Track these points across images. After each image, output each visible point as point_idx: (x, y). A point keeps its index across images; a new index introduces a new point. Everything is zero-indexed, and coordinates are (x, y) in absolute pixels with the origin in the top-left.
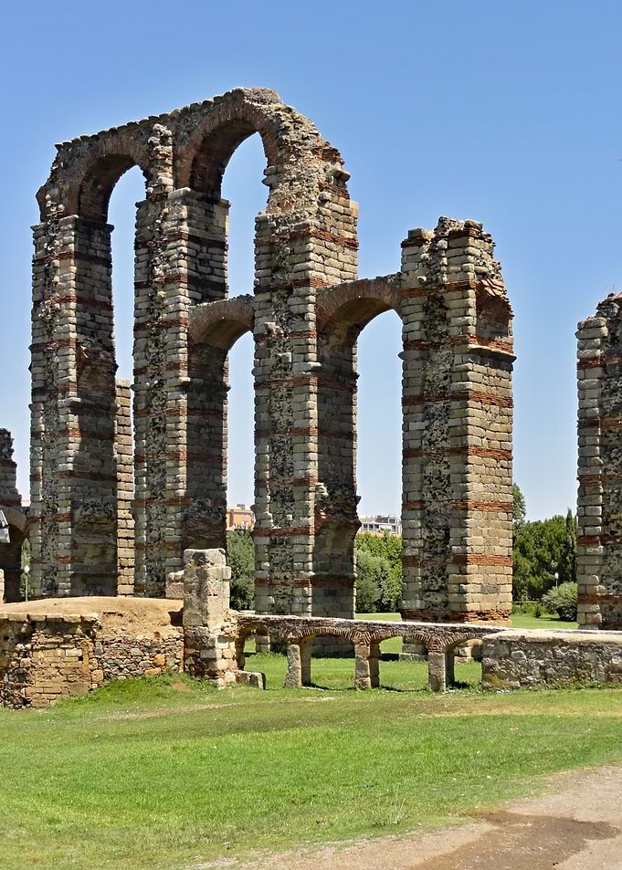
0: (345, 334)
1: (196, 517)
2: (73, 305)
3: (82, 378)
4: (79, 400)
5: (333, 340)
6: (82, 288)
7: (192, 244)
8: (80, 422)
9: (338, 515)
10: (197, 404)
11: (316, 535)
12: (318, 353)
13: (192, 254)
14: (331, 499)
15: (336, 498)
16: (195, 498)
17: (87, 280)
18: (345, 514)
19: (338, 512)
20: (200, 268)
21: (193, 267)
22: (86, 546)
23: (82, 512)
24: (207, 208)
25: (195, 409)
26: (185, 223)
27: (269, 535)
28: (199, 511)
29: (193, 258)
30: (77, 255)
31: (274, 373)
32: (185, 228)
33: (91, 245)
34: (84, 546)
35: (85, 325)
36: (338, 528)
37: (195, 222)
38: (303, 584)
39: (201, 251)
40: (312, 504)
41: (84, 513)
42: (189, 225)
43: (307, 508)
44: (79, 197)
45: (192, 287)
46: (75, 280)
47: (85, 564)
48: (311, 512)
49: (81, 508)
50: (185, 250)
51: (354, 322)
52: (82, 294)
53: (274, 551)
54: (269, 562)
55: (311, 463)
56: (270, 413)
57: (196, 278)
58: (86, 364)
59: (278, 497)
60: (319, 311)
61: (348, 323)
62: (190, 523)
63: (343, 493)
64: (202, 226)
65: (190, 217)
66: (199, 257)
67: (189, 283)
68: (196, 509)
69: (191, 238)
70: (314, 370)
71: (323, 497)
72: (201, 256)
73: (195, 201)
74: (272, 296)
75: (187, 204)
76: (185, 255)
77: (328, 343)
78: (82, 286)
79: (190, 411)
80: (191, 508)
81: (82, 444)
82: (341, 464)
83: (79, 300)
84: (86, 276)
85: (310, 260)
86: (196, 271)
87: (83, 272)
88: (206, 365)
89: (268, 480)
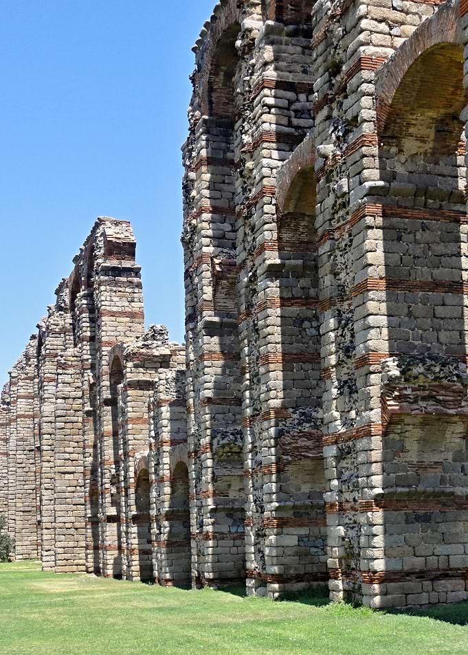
0: (432, 133)
1: (294, 432)
2: (206, 216)
3: (218, 295)
4: (216, 319)
5: (410, 145)
6: (219, 196)
7: (281, 93)
8: (221, 344)
9: (422, 404)
10: (297, 292)
11: (385, 434)
12: (382, 168)
13: (280, 105)
14: (406, 380)
15: (416, 377)
16: (296, 408)
17: (225, 187)
18: (438, 401)
19: (424, 399)
20: (295, 121)
21: (285, 121)
22: (228, 478)
23: (218, 442)
24: (305, 44)
25: (293, 298)
26: (271, 67)
27: (336, 443)
28: (299, 424)
29: (283, 109)
30: (210, 161)
31: (336, 216)
32: (271, 73)
33: (228, 148)
34: (224, 478)
35: (224, 237)
36: (424, 424)
37: (284, 64)
38: (367, 507)
39: (298, 100)
40: (375, 391)
41: (221, 442)
42: (276, 69)
43: (369, 397)
44: (210, 96)
45: (283, 146)
46: (208, 188)
47: (231, 497)
48: (375, 402)
49: (219, 436)
50: (271, 101)
51: (442, 111)
52: (219, 203)
53: (343, 464)
54: (338, 479)
55: (373, 332)
56: (336, 274)
57: (288, 135)
58: (221, 279)
59: (346, 389)
60: (379, 104)
61: (431, 114)
62: (287, 439)
63: (428, 369)
64: (298, 68)
65: (277, 59)
66: (293, 107)
67: (278, 141)
68: (296, 422)
69: (280, 85)
70: (373, 192)
71: (391, 379)
72: (297, 106)
73: (285, 38)
74: (331, 109)
75: (272, 43)
76: (270, 107)
77: (401, 151)
78: (218, 194)
79: (284, 302)
80: (289, 421)
81: (224, 367)
82: (438, 330)
83: (215, 210)
84: (224, 182)
85: (362, 31)
86: (290, 125)
87: (219, 178)
88: (307, 243)
89: (333, 367)
